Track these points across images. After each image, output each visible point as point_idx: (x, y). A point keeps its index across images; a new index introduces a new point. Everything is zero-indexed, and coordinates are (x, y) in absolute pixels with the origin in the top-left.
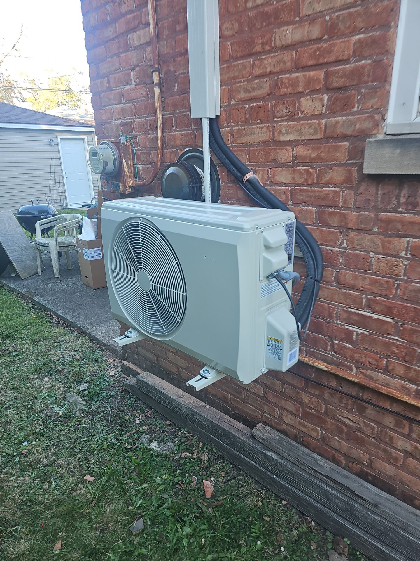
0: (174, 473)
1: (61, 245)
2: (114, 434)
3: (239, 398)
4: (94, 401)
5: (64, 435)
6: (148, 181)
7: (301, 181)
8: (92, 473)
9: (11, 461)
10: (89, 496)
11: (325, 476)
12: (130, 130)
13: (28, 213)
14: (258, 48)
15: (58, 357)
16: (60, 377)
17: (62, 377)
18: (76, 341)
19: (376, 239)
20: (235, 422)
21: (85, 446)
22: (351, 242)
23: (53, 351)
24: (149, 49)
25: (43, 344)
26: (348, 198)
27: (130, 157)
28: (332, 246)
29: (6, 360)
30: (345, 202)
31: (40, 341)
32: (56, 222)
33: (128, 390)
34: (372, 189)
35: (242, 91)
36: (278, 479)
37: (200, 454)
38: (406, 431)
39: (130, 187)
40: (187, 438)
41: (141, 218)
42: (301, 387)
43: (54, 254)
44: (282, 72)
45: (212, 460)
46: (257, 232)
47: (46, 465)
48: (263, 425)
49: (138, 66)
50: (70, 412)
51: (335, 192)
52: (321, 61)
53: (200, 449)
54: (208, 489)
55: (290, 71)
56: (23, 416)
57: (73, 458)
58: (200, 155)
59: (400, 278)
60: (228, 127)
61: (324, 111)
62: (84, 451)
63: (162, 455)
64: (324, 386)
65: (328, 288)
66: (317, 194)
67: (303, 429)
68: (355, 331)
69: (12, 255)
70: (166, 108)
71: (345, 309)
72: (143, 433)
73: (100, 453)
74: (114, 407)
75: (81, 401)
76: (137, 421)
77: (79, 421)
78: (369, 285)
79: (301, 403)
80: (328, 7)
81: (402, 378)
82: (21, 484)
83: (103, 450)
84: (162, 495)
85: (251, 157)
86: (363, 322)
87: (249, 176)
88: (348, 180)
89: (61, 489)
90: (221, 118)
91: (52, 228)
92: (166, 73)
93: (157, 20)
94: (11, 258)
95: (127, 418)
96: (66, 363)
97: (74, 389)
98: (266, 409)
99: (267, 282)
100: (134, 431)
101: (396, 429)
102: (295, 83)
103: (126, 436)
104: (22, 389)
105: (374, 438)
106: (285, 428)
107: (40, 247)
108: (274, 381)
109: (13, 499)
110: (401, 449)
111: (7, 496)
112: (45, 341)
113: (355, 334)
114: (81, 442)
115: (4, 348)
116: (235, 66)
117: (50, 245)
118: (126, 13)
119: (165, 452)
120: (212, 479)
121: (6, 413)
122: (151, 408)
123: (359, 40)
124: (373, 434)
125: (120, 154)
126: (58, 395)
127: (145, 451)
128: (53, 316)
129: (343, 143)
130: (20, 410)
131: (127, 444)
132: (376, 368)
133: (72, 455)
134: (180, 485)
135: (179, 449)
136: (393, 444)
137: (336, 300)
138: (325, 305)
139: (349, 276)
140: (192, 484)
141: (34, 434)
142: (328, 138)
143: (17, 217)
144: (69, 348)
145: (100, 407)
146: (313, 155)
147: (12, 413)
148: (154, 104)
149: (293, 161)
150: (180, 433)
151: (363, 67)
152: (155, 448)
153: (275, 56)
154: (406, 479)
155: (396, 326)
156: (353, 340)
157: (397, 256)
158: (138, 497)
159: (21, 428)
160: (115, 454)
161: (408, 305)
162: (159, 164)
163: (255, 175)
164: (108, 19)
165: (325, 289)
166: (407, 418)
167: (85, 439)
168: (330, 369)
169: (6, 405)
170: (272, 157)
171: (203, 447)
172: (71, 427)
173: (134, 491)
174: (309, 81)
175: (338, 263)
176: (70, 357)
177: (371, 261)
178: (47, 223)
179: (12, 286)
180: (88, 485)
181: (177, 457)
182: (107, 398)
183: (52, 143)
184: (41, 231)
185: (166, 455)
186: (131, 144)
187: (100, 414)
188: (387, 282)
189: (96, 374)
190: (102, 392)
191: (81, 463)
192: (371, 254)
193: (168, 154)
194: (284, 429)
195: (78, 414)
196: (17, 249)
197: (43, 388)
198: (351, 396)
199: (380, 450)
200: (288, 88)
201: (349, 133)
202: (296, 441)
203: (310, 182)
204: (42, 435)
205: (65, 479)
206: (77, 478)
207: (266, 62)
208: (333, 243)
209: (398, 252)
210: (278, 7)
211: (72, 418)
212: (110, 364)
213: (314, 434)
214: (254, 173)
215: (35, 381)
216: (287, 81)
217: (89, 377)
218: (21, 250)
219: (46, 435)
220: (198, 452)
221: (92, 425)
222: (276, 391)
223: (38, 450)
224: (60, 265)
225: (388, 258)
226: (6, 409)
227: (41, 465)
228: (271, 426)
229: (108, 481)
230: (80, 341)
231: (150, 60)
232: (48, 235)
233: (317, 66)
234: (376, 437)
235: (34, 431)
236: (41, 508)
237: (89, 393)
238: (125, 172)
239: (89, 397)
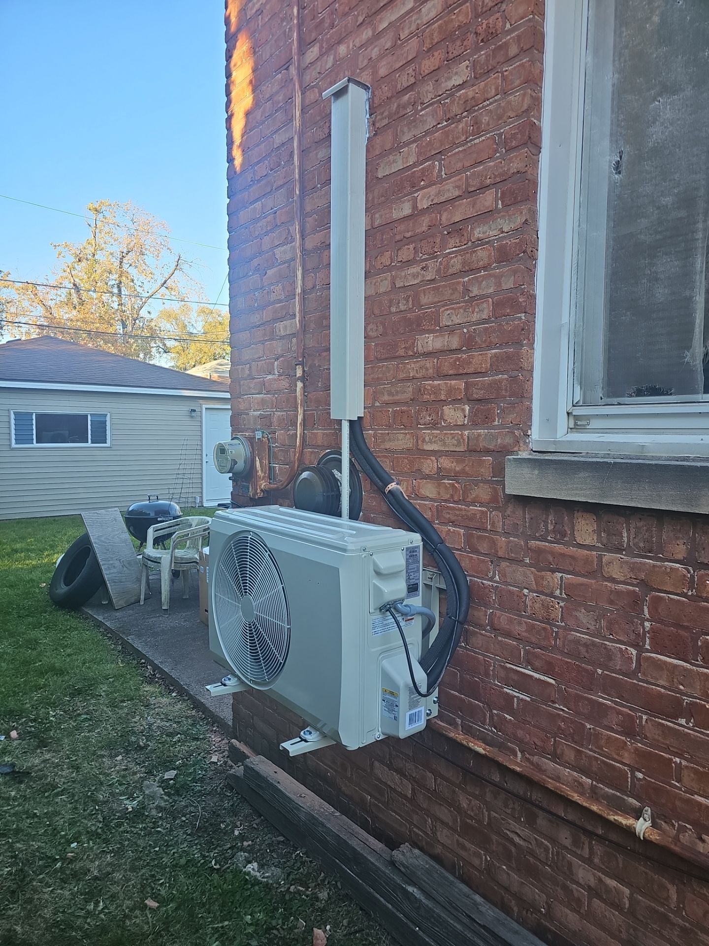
0: (273, 912)
1: (177, 561)
2: (199, 847)
3: (380, 802)
4: (181, 796)
5: (129, 840)
6: (282, 485)
7: (447, 497)
8: (156, 897)
9: (50, 866)
10: (146, 927)
11: (484, 927)
12: (268, 424)
13: (141, 513)
14: (401, 352)
15: (142, 728)
16: (140, 757)
17: (143, 757)
18: (173, 706)
19: (528, 572)
20: (372, 840)
21: (155, 859)
22: (503, 575)
23: (138, 718)
24: (294, 340)
25: (126, 707)
26: (496, 521)
27: (266, 455)
28: (483, 578)
29: (71, 726)
30: (493, 524)
31: (123, 701)
32: (177, 527)
33: (233, 784)
34: (519, 512)
35: (386, 393)
36: (421, 933)
37: (317, 890)
38: (586, 853)
39: (262, 490)
40: (303, 863)
41: (251, 533)
42: (458, 782)
43: (167, 574)
44: (425, 378)
45: (333, 900)
46: (364, 554)
47: (96, 878)
48: (410, 847)
49: (282, 356)
50: (144, 808)
51: (482, 512)
52: (461, 371)
53: (319, 882)
54: (318, 942)
55: (432, 378)
56: (78, 806)
57: (135, 874)
58: (340, 457)
59: (557, 623)
60: (372, 429)
61: (466, 422)
62: (152, 866)
63: (261, 883)
64: (486, 781)
65: (482, 634)
66: (464, 513)
67: (463, 853)
68: (515, 696)
69: (108, 572)
70: (309, 403)
71: (503, 664)
72: (242, 849)
73: (173, 871)
74: (207, 808)
75: (162, 795)
76: (236, 833)
77: (154, 823)
78: (526, 631)
79: (459, 809)
80: (465, 320)
81: (573, 768)
82: (57, 899)
83: (179, 867)
84: (249, 942)
85: (395, 465)
86: (523, 684)
87: (392, 486)
88: (494, 499)
89: (110, 913)
90: (364, 419)
91: (170, 535)
92: (310, 367)
93: (304, 313)
94: (106, 577)
95: (223, 826)
96: (153, 737)
97: (156, 776)
98: (416, 819)
99: (380, 616)
100: (229, 846)
101: (574, 849)
102: (436, 391)
103: (216, 851)
104: (84, 768)
105: (550, 866)
106: (439, 851)
107: (149, 562)
108: (424, 773)
109: (44, 917)
110: (583, 883)
111: (37, 912)
112: (129, 702)
113: (515, 700)
114: (151, 853)
115: (71, 708)
116: (379, 367)
117: (162, 561)
118: (274, 303)
119: (266, 880)
120: (328, 927)
121: (57, 800)
122: (260, 816)
123: (496, 353)
124: (547, 858)
125: (253, 452)
126: (131, 782)
127: (237, 872)
128: (148, 667)
129: (486, 458)
130: (76, 798)
131: (213, 862)
132: (543, 752)
133: (133, 869)
134: (278, 930)
135: (287, 879)
136: (573, 875)
137: (492, 651)
138: (479, 658)
139: (503, 619)
140: (296, 931)
141: (88, 832)
142: (471, 451)
143: (126, 518)
144: (160, 716)
145: (186, 806)
146: (457, 469)
147: (64, 801)
148: (296, 397)
149: (438, 473)
150: (294, 856)
151: (500, 381)
152: (252, 872)
153: (418, 361)
154: (594, 937)
155: (560, 690)
156: (514, 709)
157: (552, 595)
158: (214, 938)
159: (72, 823)
160: (194, 874)
161: (569, 660)
162: (296, 465)
163: (398, 486)
164: (256, 305)
165: (479, 635)
166: (586, 832)
167: (157, 849)
168: (488, 751)
169: (59, 789)
170: (416, 467)
171: (323, 880)
172: (141, 830)
173: (210, 929)
174: (451, 390)
175: (491, 600)
176: (158, 729)
177: (526, 600)
178: (164, 529)
179: (100, 618)
180: (147, 912)
181: (282, 890)
182: (200, 794)
183: (193, 414)
184: (154, 540)
185: (267, 884)
186: (268, 440)
187: (185, 816)
188: (544, 628)
189: (192, 757)
190: (195, 784)
191: (145, 882)
192: (526, 591)
193: (308, 454)
194: (438, 853)
195: (154, 812)
196: (117, 563)
197: (112, 770)
198: (518, 796)
199: (558, 886)
200: (431, 394)
201: (491, 447)
202: (453, 874)
203: (456, 498)
204: (98, 835)
205: (118, 901)
206: (134, 901)
207: (409, 366)
208: (484, 575)
209: (552, 590)
210: (419, 315)
211: (144, 818)
212: (214, 745)
213: (476, 862)
214: (397, 484)
215: (104, 760)
216: (429, 388)
217: (180, 761)
218: (123, 566)
219: (104, 837)
220: (315, 886)
221: (171, 830)
222: (428, 790)
223: (89, 855)
224: (172, 591)
225: (543, 597)
226: (57, 794)
227: (90, 877)
228: (421, 849)
229: (177, 909)
230: (179, 706)
231: (295, 352)
232: (164, 545)
233: (457, 376)
234: (552, 864)
235: (89, 830)
236: (78, 935)
237: (175, 784)
238: (257, 472)
239: (175, 790)
